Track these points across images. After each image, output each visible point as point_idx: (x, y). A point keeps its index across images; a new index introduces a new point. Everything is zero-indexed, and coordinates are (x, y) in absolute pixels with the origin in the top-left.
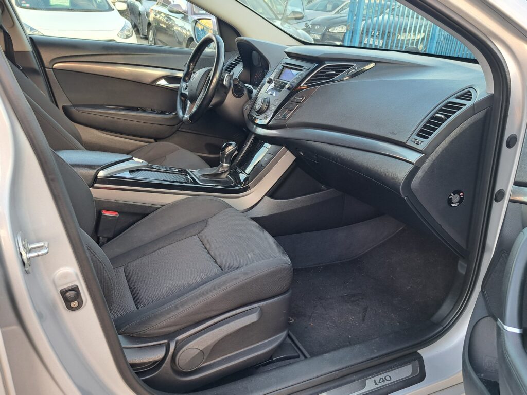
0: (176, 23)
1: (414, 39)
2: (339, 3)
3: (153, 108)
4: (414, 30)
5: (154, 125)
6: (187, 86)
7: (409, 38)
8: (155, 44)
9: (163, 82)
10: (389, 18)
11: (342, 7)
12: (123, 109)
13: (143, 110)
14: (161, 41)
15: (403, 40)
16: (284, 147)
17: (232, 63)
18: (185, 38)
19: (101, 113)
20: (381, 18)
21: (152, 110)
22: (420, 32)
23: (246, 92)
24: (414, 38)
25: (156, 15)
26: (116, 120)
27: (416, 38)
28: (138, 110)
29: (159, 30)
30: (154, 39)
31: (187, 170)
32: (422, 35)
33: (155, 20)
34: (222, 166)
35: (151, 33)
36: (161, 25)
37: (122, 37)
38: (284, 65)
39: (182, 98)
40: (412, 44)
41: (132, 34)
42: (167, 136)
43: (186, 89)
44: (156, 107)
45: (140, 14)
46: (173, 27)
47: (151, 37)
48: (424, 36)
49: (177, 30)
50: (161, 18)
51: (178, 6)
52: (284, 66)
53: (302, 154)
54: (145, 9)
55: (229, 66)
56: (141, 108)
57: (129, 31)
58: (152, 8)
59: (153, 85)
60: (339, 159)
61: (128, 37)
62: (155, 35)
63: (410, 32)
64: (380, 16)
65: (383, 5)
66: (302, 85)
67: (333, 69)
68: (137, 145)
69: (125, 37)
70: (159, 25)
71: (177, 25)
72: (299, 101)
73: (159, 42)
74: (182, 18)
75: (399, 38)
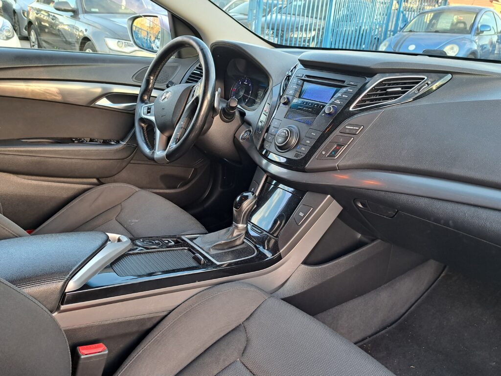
0: (61, 20)
1: (306, 38)
2: (225, 2)
3: (92, 137)
4: (305, 29)
5: (97, 161)
6: (148, 109)
7: (301, 36)
8: (40, 46)
9: (104, 102)
10: (276, 16)
11: (229, 7)
12: (52, 143)
13: (80, 141)
14: (46, 42)
15: (296, 39)
16: (329, 196)
17: (193, 73)
18: (77, 39)
19: (21, 151)
20: (269, 17)
21: (91, 140)
22: (310, 30)
23: (237, 114)
24: (305, 36)
25: (37, 14)
26: (43, 159)
27: (308, 36)
28: (73, 142)
29: (41, 29)
30: (37, 39)
31: (183, 237)
32: (313, 33)
33: (37, 19)
34: (237, 227)
35: (33, 33)
36: (43, 23)
37: (2, 38)
38: (303, 78)
39: (143, 125)
40: (304, 41)
41: (14, 34)
42: (116, 173)
43: (149, 112)
44: (95, 136)
45: (14, 12)
46: (57, 25)
47: (33, 37)
48: (315, 35)
49: (63, 29)
50: (43, 16)
51: (66, 3)
52: (304, 80)
53: (360, 205)
54: (21, 8)
55: (190, 76)
56: (76, 139)
57: (9, 31)
58: (31, 5)
59: (90, 105)
60: (451, 222)
61: (8, 38)
62: (38, 34)
63: (301, 30)
64: (268, 15)
65: (271, 4)
66: (351, 109)
67: (397, 84)
68: (74, 189)
69: (5, 38)
70: (41, 23)
71: (62, 23)
72: (354, 132)
73: (43, 43)
74: (72, 16)
75: (292, 36)
